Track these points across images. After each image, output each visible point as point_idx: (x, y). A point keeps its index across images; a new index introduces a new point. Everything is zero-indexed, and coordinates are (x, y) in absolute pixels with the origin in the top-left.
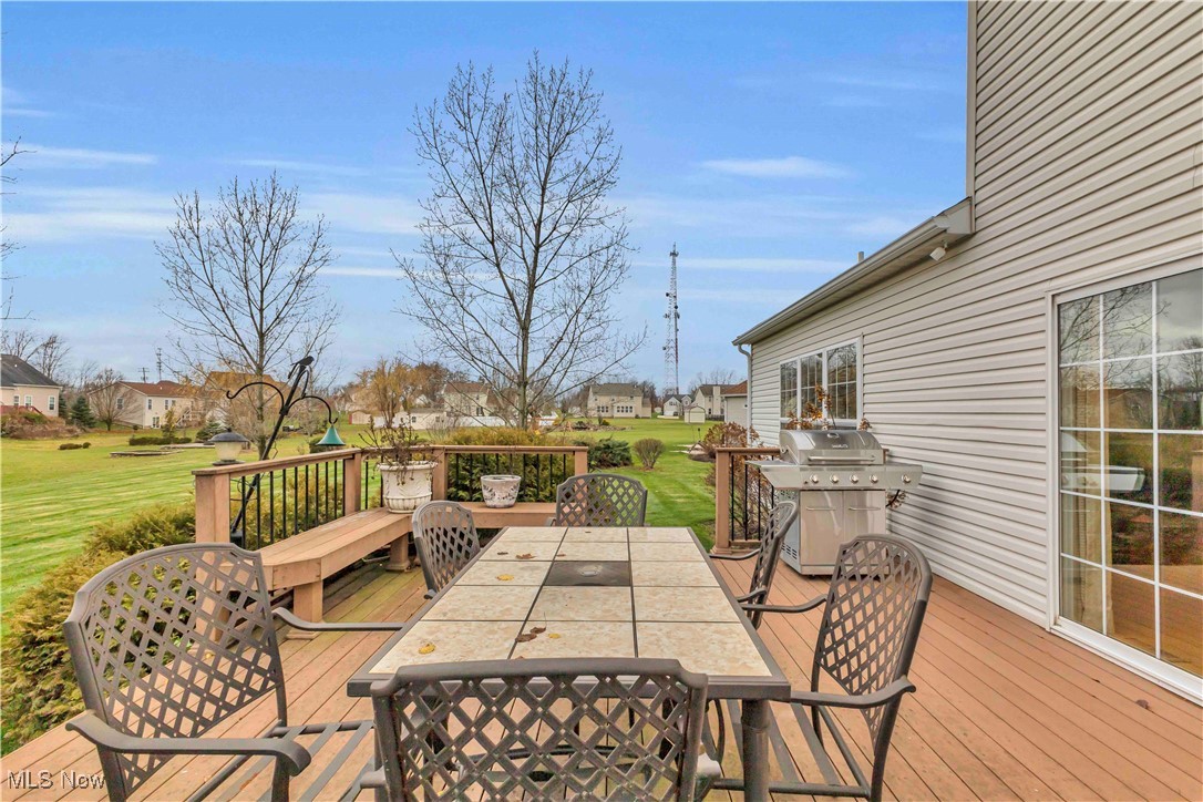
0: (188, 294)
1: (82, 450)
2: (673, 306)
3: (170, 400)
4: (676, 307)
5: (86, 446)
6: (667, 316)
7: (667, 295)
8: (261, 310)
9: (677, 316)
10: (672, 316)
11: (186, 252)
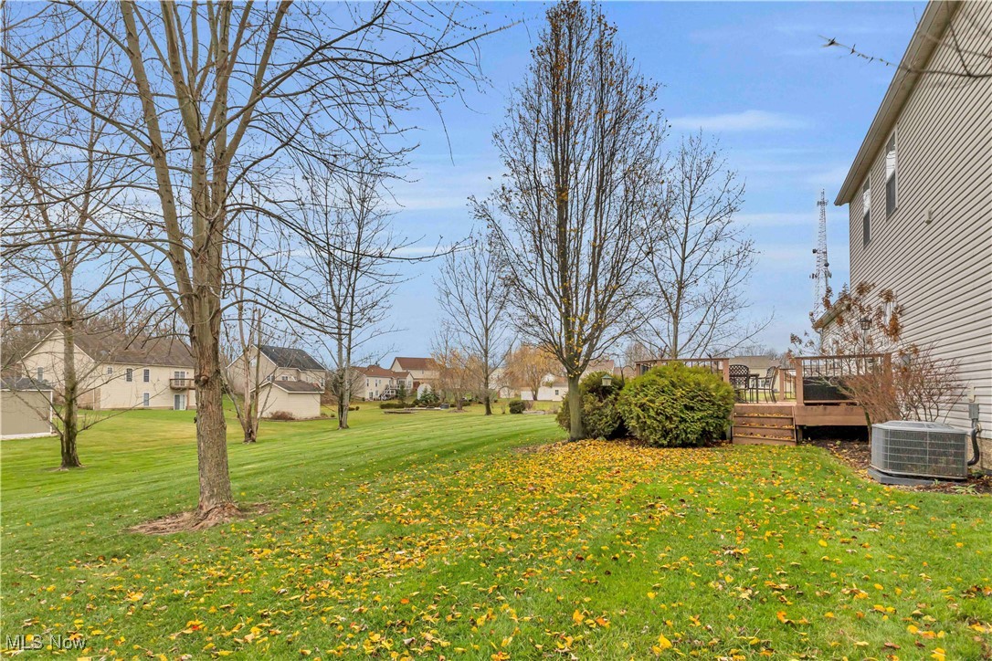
0: (448, 307)
1: (355, 411)
2: (822, 264)
3: (378, 379)
4: (827, 265)
5: (357, 408)
6: (814, 276)
7: (814, 251)
8: (486, 313)
9: (828, 275)
10: (822, 274)
11: (448, 281)
